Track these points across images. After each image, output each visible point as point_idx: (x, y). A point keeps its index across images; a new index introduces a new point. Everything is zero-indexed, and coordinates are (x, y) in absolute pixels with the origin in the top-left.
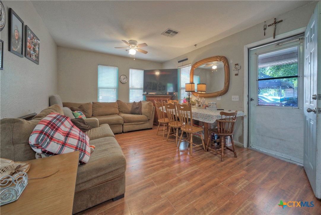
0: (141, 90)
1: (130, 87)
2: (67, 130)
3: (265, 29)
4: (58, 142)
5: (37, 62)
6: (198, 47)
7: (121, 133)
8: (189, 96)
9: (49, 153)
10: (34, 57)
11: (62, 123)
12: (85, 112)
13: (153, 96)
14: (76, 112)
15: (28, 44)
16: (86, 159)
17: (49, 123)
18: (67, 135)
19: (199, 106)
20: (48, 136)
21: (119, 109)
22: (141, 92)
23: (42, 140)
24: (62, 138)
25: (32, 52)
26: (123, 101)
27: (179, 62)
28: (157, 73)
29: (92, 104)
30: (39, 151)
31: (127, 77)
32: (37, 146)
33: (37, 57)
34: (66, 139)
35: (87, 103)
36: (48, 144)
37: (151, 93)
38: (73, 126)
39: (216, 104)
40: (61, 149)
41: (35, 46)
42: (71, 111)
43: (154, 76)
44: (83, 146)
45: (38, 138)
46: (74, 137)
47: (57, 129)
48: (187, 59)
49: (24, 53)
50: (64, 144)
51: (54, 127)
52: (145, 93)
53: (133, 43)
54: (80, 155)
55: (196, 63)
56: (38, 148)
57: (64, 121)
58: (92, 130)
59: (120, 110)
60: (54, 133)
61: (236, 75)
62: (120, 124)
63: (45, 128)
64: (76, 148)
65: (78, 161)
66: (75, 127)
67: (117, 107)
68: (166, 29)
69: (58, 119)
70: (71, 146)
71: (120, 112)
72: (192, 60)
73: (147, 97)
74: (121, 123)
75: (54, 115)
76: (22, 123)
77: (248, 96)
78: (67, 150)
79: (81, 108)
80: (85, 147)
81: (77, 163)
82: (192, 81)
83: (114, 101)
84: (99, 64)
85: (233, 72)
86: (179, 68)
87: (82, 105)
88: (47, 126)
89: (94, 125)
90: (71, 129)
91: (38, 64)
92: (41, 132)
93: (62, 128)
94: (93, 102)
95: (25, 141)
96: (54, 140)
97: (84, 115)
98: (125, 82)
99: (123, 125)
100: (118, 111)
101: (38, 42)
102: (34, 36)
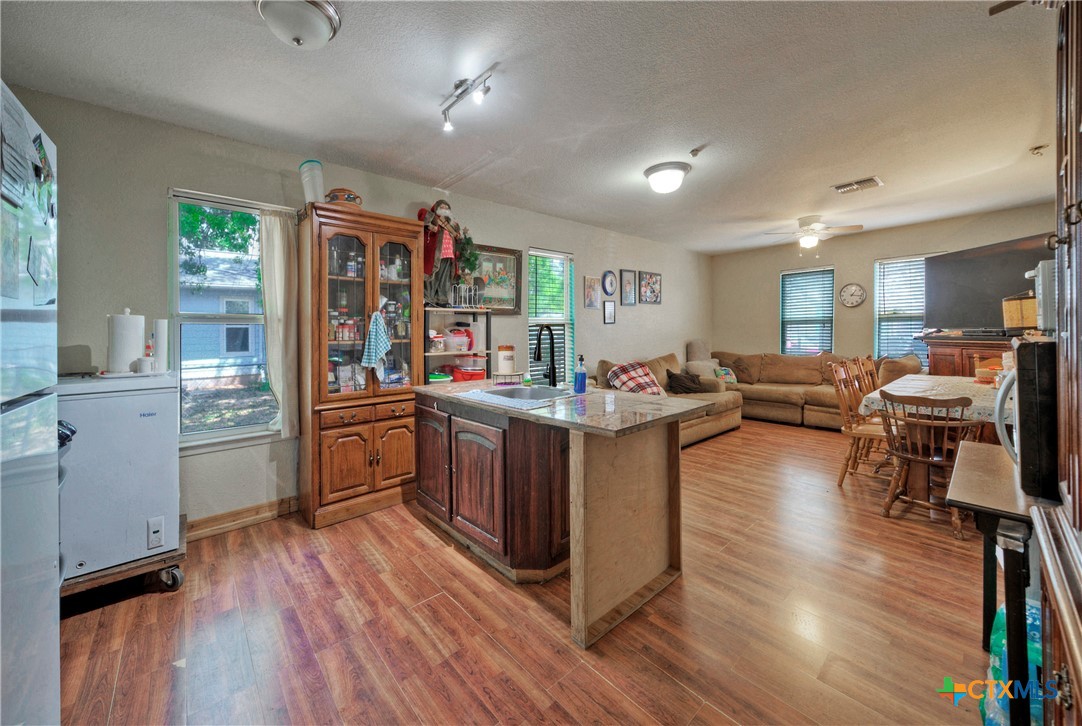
1: (880, 313)
5: (657, 302)
7: (797, 425)
10: (652, 299)
12: (742, 372)
14: (718, 368)
21: (822, 373)
25: (649, 295)
29: (763, 357)
31: (865, 288)
33: (658, 296)
41: (653, 285)
49: (639, 300)
62: (795, 404)
67: (819, 368)
74: (793, 401)
91: (660, 304)
97: (734, 376)
98: (855, 304)
99: (803, 408)
100: (817, 377)
101: (659, 277)
102: (652, 275)
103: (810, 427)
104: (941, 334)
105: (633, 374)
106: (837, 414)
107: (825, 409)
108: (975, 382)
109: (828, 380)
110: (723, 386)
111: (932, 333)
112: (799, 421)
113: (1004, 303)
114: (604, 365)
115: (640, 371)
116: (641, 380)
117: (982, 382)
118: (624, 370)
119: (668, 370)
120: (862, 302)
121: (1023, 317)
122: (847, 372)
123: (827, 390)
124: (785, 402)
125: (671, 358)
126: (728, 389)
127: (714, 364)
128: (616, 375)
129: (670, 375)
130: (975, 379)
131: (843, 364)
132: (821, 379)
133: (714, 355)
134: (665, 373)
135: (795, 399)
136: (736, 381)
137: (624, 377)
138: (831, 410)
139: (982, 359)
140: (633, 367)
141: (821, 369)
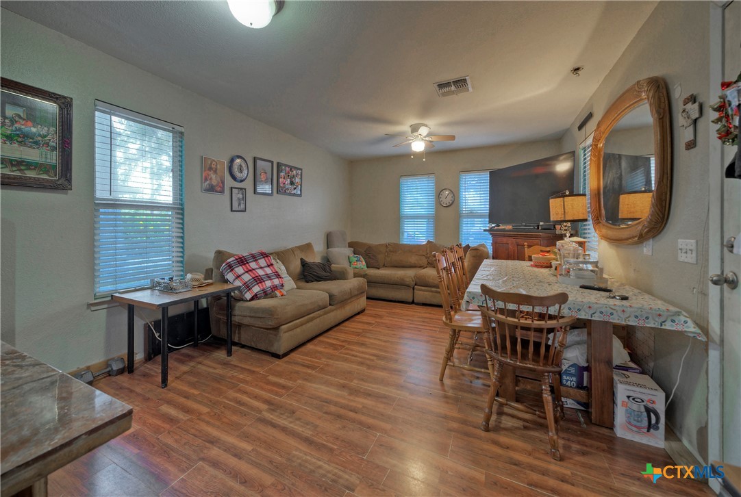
1: (464, 211)
5: (297, 195)
10: (292, 191)
21: (428, 258)
25: (288, 186)
27: (580, 127)
29: (387, 245)
31: (455, 192)
33: (298, 189)
35: (381, 244)
37: (503, 227)
41: (293, 178)
48: (590, 116)
49: (277, 190)
52: (491, 226)
55: (598, 124)
59: (429, 261)
61: (689, 145)
62: (408, 286)
67: (425, 254)
73: (492, 235)
74: (407, 283)
84: (401, 177)
85: (681, 136)
87: (370, 247)
97: (364, 263)
98: (448, 204)
99: (414, 289)
100: (424, 261)
101: (299, 172)
102: (292, 168)
103: (418, 304)
104: (500, 228)
105: (253, 265)
106: (437, 292)
107: (429, 289)
108: (532, 266)
109: (433, 264)
110: (351, 272)
111: (494, 227)
112: (411, 300)
113: (551, 201)
114: (220, 256)
115: (262, 262)
116: (261, 272)
117: (536, 266)
118: (242, 261)
119: (301, 259)
120: (453, 203)
121: (564, 212)
122: (447, 261)
123: (430, 272)
124: (400, 284)
125: (308, 247)
126: (356, 275)
127: (349, 251)
128: (231, 267)
129: (304, 264)
130: (532, 263)
131: (444, 253)
132: (426, 263)
133: (351, 245)
134: (298, 263)
135: (408, 281)
136: (365, 267)
137: (240, 270)
138: (433, 289)
139: (529, 246)
140: (254, 258)
141: (427, 254)
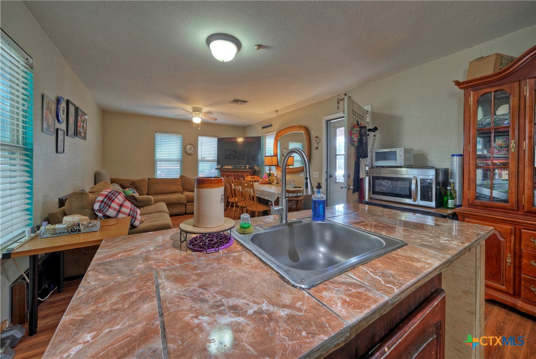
0: (215, 162)
1: (200, 158)
2: (121, 202)
3: (338, 103)
4: (115, 209)
5: (85, 138)
6: (279, 113)
7: (183, 215)
8: (270, 171)
9: (109, 217)
10: (83, 134)
11: (116, 197)
12: (139, 190)
13: (228, 171)
14: (127, 189)
15: (79, 123)
16: (137, 223)
17: (106, 196)
18: (121, 206)
19: (277, 183)
20: (107, 205)
21: (183, 186)
22: (215, 165)
23: (103, 207)
24: (118, 207)
25: (81, 130)
26: (190, 176)
27: (263, 128)
28: (240, 140)
29: (147, 180)
30: (100, 215)
31: (195, 146)
32: (100, 210)
33: (85, 133)
34: (120, 208)
35: (141, 180)
36: (108, 210)
37: (226, 167)
38: (125, 200)
39: (294, 181)
40: (117, 214)
41: (83, 123)
42: (122, 189)
43: (236, 143)
44: (134, 214)
45: (100, 206)
46: (127, 207)
47: (113, 201)
48: (271, 126)
49: (76, 133)
50: (119, 211)
51: (111, 199)
52: (219, 167)
53: (196, 110)
54: (132, 220)
55: (280, 131)
56: (100, 212)
57: (118, 195)
58: (145, 208)
59: (184, 188)
60: (111, 203)
61: (317, 148)
62: (183, 204)
63: (104, 199)
64: (129, 215)
65: (129, 224)
66: (127, 201)
67: (181, 183)
68: (232, 98)
69: (112, 194)
70: (124, 213)
71: (184, 189)
72: (276, 127)
73: (221, 171)
74: (183, 202)
75: (110, 191)
76: (88, 195)
77: (327, 172)
78: (121, 215)
79: (134, 185)
80: (136, 215)
81: (128, 226)
82: (275, 153)
83: (177, 176)
84: (156, 132)
85: (314, 145)
86: (263, 135)
87: (134, 182)
88: (105, 197)
89: (147, 203)
90: (123, 202)
91: (86, 140)
92: (102, 202)
93: (116, 200)
94: (149, 177)
95: (91, 207)
96: (111, 208)
98: (192, 153)
99: (186, 206)
103: (189, 214)
112: (184, 213)
117: (262, 184)
121: (272, 162)
124: (178, 203)
130: (259, 183)
132: (182, 189)
